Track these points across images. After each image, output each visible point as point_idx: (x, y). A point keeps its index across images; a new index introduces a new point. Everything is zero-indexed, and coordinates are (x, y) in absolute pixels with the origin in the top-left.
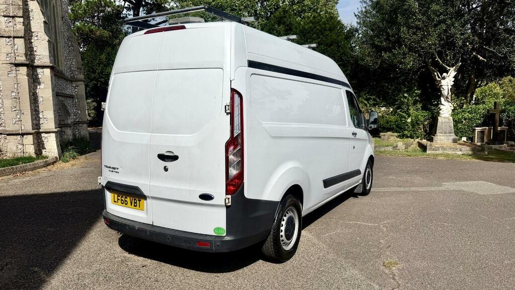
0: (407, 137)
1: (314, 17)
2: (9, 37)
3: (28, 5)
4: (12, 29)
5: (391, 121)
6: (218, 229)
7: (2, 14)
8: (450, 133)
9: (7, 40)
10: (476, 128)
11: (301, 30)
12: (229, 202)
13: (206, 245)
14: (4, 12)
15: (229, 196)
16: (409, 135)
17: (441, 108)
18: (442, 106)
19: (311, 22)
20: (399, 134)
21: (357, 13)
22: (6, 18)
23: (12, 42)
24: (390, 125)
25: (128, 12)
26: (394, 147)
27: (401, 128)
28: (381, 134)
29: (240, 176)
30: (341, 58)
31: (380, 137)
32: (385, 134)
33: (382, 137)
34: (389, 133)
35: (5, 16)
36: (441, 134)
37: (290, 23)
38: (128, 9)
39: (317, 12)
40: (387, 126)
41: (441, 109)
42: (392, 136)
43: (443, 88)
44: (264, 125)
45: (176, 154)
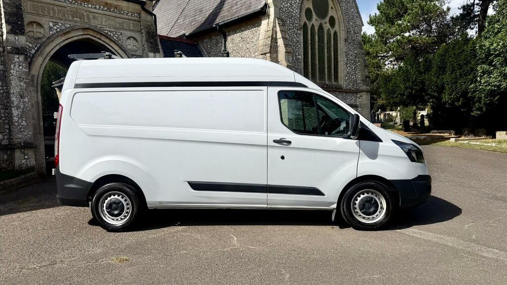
3: (277, 42)
7: (260, 53)
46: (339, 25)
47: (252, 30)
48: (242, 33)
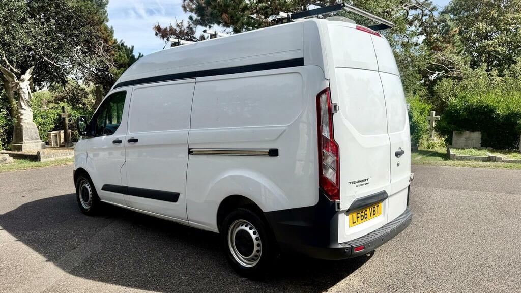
8: (37, 139)
10: (52, 133)
17: (22, 113)
18: (23, 110)
36: (28, 142)
41: (22, 115)
43: (24, 92)
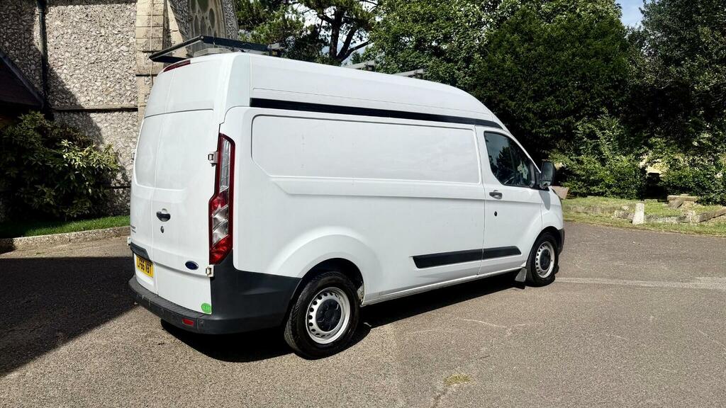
0: (716, 203)
1: (570, 20)
2: (148, 75)
3: (170, 36)
4: (151, 66)
5: (685, 177)
6: (204, 305)
7: (142, 49)
9: (146, 78)
11: (545, 39)
12: (210, 273)
13: (191, 323)
14: (143, 47)
15: (212, 266)
16: (718, 200)
19: (563, 27)
20: (700, 198)
21: (643, 9)
22: (146, 54)
23: (151, 81)
24: (684, 183)
25: (327, 32)
26: (680, 219)
27: (704, 189)
28: (670, 196)
29: (229, 241)
30: (609, 77)
31: (667, 202)
32: (677, 196)
33: (671, 202)
34: (684, 196)
35: (144, 52)
37: (530, 31)
38: (327, 29)
39: (575, 13)
40: (679, 184)
42: (687, 200)
44: (274, 180)
45: (168, 213)
46: (219, 25)
47: (113, 5)
48: (86, 6)
